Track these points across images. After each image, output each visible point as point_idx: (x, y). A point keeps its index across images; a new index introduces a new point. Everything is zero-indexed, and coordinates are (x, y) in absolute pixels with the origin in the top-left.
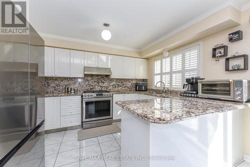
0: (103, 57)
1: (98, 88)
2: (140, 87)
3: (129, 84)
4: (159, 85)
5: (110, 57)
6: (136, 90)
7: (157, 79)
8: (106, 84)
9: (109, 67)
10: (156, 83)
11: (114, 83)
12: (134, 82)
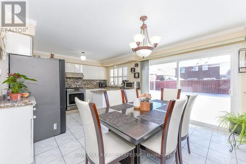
0: (77, 66)
1: (74, 86)
2: (102, 84)
3: (95, 83)
4: (112, 83)
5: (82, 66)
6: (100, 87)
7: (112, 80)
8: (79, 83)
9: (82, 72)
10: (112, 82)
11: (85, 83)
12: (98, 81)
